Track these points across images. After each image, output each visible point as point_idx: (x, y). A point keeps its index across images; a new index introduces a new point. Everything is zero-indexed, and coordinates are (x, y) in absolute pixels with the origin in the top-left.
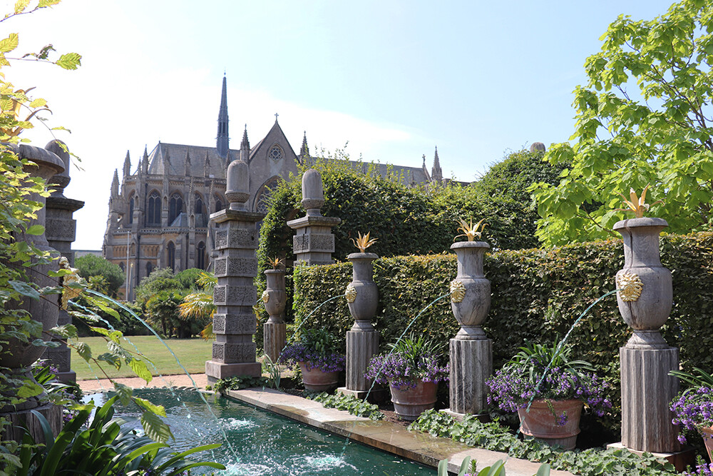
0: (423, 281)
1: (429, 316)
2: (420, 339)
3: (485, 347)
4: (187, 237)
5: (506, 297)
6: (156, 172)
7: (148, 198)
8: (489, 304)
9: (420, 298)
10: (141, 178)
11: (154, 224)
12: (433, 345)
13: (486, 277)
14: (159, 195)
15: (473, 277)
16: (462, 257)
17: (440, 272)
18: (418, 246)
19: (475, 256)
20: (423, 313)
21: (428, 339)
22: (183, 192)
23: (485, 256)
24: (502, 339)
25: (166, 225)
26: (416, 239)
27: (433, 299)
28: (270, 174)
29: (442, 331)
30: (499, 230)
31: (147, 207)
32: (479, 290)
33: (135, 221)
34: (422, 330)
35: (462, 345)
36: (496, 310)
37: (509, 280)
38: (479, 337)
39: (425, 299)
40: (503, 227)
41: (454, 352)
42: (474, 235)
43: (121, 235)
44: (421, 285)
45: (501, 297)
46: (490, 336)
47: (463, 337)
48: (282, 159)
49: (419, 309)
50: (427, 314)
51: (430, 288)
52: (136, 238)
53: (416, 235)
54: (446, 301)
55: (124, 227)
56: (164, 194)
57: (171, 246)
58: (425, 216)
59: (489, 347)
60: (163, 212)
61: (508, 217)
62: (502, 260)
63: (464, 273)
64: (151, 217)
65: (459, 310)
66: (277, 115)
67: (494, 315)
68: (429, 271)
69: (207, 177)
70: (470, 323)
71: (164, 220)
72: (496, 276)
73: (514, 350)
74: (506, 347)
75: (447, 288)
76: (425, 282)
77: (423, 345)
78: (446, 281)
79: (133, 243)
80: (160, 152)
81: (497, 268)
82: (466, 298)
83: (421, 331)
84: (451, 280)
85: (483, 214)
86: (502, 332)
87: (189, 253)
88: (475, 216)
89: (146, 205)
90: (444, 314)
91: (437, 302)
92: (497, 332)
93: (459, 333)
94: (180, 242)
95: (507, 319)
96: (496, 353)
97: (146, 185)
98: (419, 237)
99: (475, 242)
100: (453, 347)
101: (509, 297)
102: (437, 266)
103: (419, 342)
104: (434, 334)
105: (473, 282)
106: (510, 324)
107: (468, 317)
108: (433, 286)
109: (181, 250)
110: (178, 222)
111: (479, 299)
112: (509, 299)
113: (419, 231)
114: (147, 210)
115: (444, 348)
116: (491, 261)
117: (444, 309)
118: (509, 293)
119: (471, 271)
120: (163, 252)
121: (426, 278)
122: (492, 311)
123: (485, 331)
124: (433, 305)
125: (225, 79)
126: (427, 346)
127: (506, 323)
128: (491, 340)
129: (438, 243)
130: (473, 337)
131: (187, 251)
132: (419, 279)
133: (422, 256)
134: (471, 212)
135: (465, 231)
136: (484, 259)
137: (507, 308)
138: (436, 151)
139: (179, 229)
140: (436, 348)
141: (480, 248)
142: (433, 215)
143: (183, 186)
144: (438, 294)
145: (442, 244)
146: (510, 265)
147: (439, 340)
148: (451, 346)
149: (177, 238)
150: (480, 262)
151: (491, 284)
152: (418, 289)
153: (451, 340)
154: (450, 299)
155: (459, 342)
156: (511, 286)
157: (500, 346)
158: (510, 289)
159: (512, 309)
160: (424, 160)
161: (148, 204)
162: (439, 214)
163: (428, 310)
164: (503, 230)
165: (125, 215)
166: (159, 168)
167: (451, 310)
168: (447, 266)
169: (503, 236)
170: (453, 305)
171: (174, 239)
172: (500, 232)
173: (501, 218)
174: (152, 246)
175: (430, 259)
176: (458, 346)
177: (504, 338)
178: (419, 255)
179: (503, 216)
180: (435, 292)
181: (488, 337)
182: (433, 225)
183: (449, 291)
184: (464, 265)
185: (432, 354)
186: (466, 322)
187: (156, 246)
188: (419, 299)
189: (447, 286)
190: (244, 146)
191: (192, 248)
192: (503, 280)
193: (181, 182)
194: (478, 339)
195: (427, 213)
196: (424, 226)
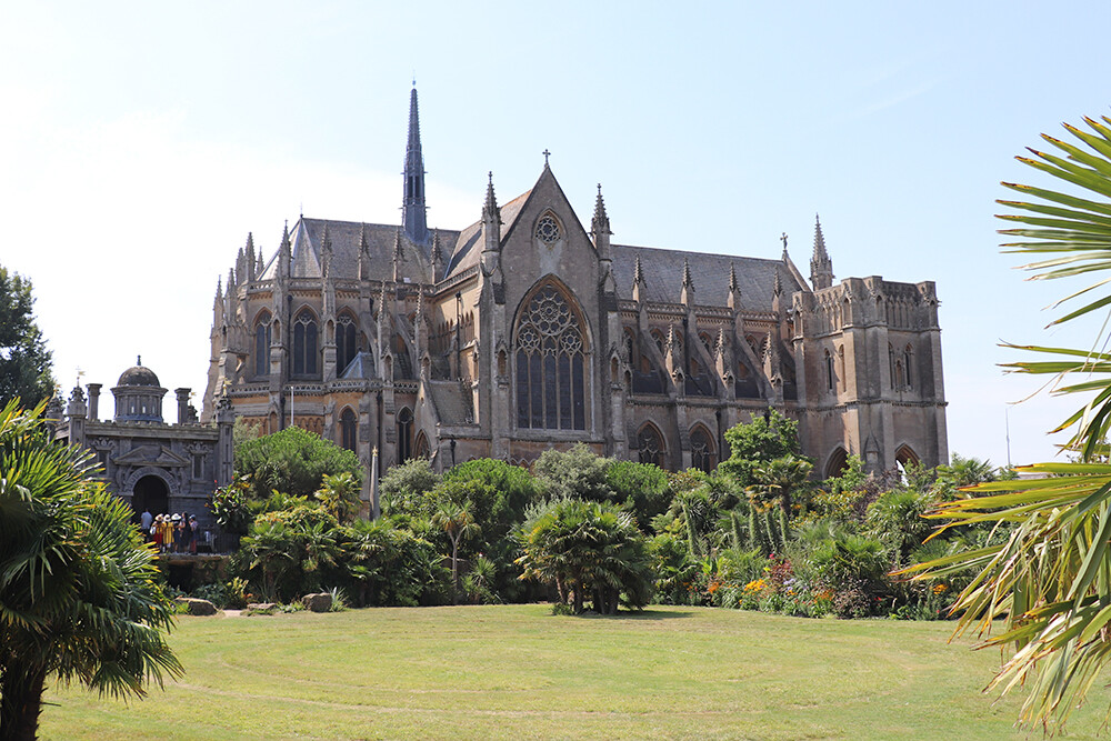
4: (379, 400)
6: (303, 272)
7: (293, 324)
10: (282, 285)
11: (306, 375)
14: (314, 317)
22: (358, 312)
25: (334, 375)
28: (540, 271)
31: (292, 343)
33: (276, 369)
43: (246, 396)
48: (561, 241)
52: (278, 402)
55: (248, 381)
56: (327, 315)
57: (348, 418)
60: (326, 351)
64: (299, 361)
66: (547, 154)
69: (400, 281)
71: (329, 367)
79: (273, 413)
80: (306, 236)
87: (384, 431)
89: (289, 338)
94: (366, 410)
97: (290, 299)
109: (369, 425)
110: (356, 369)
114: (292, 348)
120: (332, 430)
125: (414, 91)
131: (379, 428)
138: (818, 225)
139: (363, 384)
143: (356, 300)
149: (360, 401)
160: (786, 244)
161: (293, 336)
165: (248, 359)
166: (308, 266)
171: (356, 404)
174: (307, 418)
187: (315, 418)
190: (491, 216)
191: (390, 421)
193: (355, 291)
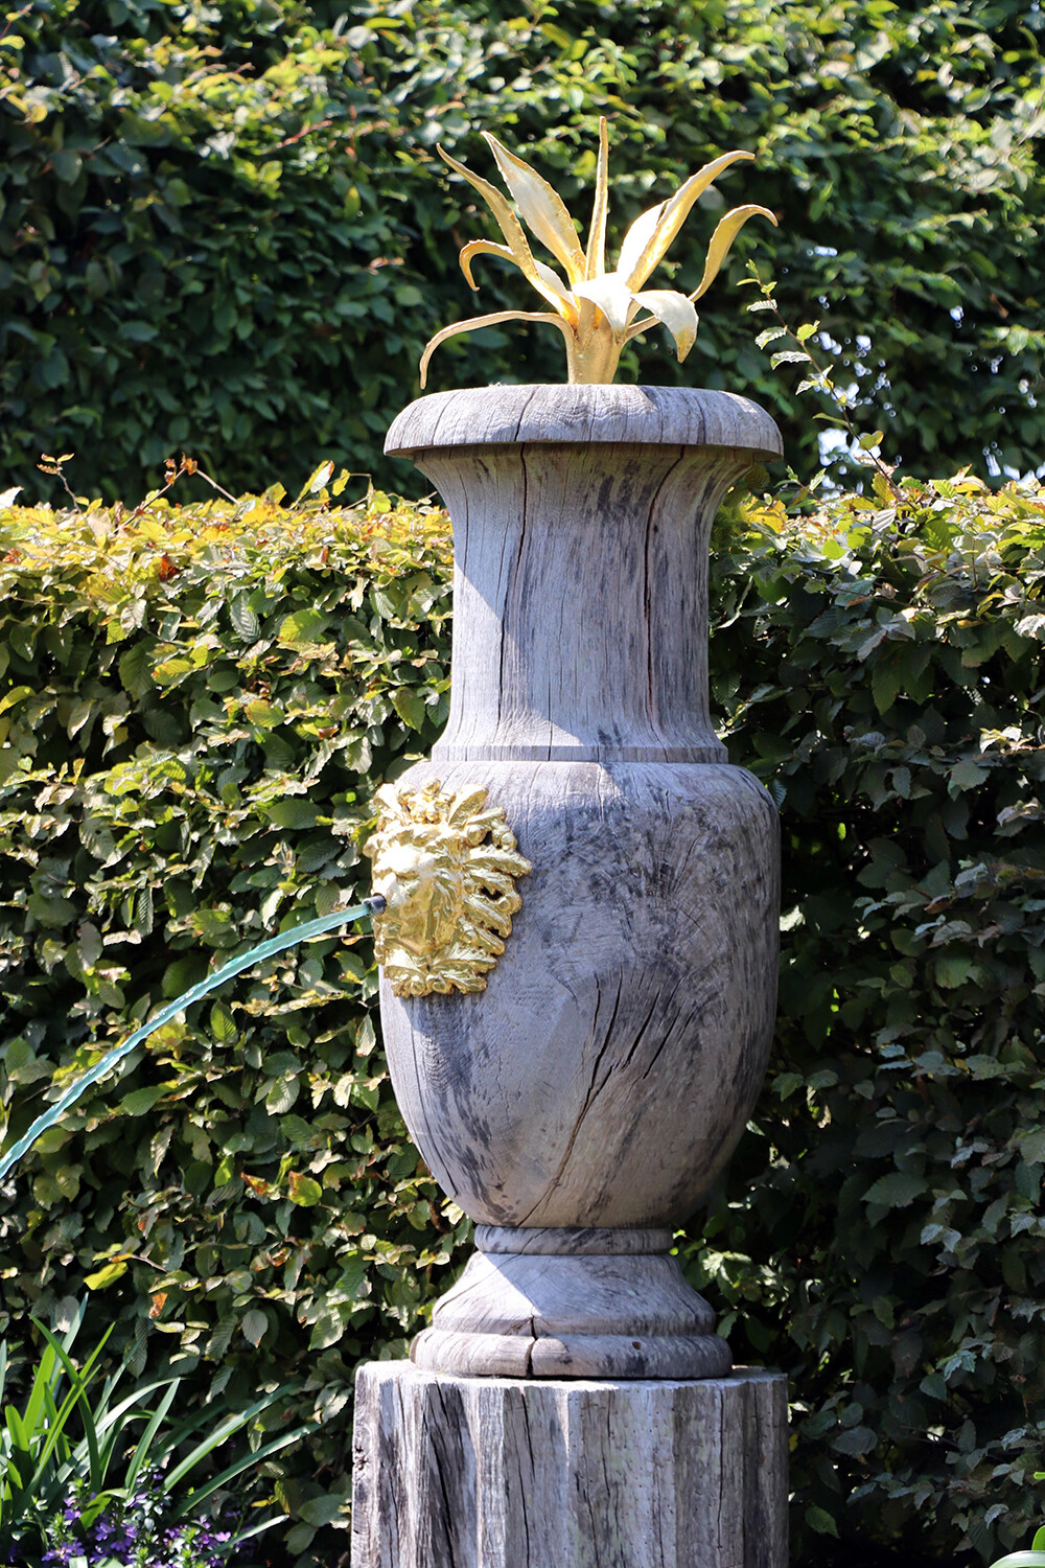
0: (98, 761)
1: (149, 1125)
2: (50, 1367)
3: (709, 1453)
5: (929, 956)
8: (761, 1016)
9: (68, 936)
12: (190, 1418)
13: (740, 750)
15: (606, 748)
16: (493, 540)
17: (277, 677)
18: (58, 398)
19: (631, 530)
20: (98, 1097)
21: (135, 1358)
23: (725, 533)
24: (880, 1375)
26: (38, 319)
27: (198, 957)
29: (277, 1277)
30: (883, 248)
32: (662, 879)
34: (79, 1269)
35: (484, 1430)
36: (828, 1078)
37: (966, 776)
38: (657, 1350)
39: (112, 955)
40: (931, 225)
41: (392, 1501)
42: (620, 315)
44: (75, 809)
45: (877, 955)
46: (762, 1339)
47: (490, 1346)
49: (55, 1050)
50: (134, 1106)
51: (167, 841)
53: (41, 280)
54: (331, 972)
58: (141, 80)
59: (751, 1456)
61: (983, 117)
62: (899, 578)
63: (513, 698)
65: (455, 1072)
67: (804, 1120)
68: (168, 668)
70: (565, 1205)
72: (838, 741)
73: (1005, 1491)
74: (927, 1460)
75: (340, 846)
76: (122, 777)
77: (77, 1428)
78: (337, 778)
81: (843, 662)
82: (530, 958)
83: (67, 1282)
84: (387, 764)
85: (735, 87)
86: (883, 1306)
88: (654, 95)
90: (302, 1106)
91: (243, 987)
92: (836, 1299)
93: (450, 1308)
95: (935, 1171)
96: (824, 1521)
98: (67, 296)
99: (631, 396)
100: (389, 1449)
101: (960, 949)
102: (245, 620)
103: (37, 1399)
104: (207, 1309)
105: (605, 790)
106: (966, 1218)
107: (543, 1144)
108: (200, 819)
111: (663, 962)
112: (956, 974)
113: (77, 242)
115: (299, 1462)
116: (794, 590)
117: (308, 1056)
118: (959, 908)
119: (590, 688)
121: (137, 734)
122: (785, 1085)
123: (711, 1291)
124: (200, 1015)
126: (128, 1435)
127: (921, 1209)
128: (767, 1382)
129: (273, 370)
130: (594, 1349)
132: (55, 747)
133: (96, 518)
134: (612, 61)
135: (540, 278)
136: (721, 564)
137: (931, 1064)
140: (221, 1458)
141: (683, 449)
142: (212, 84)
144: (254, 900)
145: (315, 375)
146: (979, 629)
147: (249, 1369)
148: (365, 1435)
150: (683, 589)
151: (788, 822)
152: (51, 848)
153: (373, 1372)
154: (364, 950)
155: (447, 1406)
156: (983, 841)
157: (857, 1443)
158: (971, 872)
159: (982, 1068)
162: (282, 71)
163: (148, 1070)
164: (932, 256)
167: (376, 1063)
168: (342, 625)
169: (924, 312)
170: (395, 1014)
172: (902, 274)
173: (915, 131)
175: (174, 544)
176: (435, 1438)
177: (905, 1357)
178: (59, 501)
179: (937, 105)
180: (218, 885)
181: (742, 1349)
182: (217, 180)
183: (360, 877)
184: (515, 619)
185: (168, 1522)
186: (525, 1192)
188: (52, 954)
189: (341, 826)
192: (902, 786)
194: (636, 1371)
195: (157, 55)
196: (124, 189)
